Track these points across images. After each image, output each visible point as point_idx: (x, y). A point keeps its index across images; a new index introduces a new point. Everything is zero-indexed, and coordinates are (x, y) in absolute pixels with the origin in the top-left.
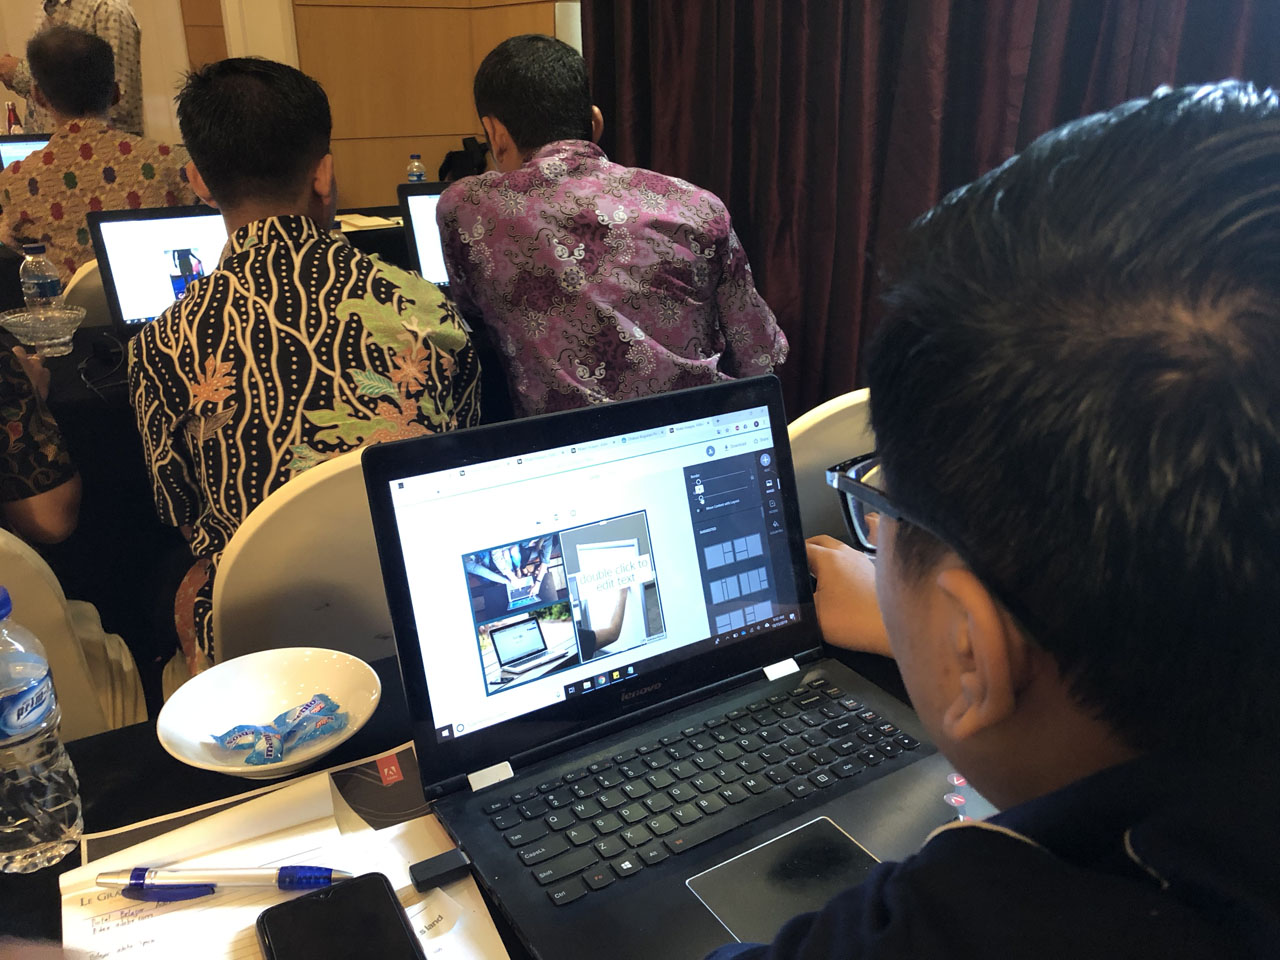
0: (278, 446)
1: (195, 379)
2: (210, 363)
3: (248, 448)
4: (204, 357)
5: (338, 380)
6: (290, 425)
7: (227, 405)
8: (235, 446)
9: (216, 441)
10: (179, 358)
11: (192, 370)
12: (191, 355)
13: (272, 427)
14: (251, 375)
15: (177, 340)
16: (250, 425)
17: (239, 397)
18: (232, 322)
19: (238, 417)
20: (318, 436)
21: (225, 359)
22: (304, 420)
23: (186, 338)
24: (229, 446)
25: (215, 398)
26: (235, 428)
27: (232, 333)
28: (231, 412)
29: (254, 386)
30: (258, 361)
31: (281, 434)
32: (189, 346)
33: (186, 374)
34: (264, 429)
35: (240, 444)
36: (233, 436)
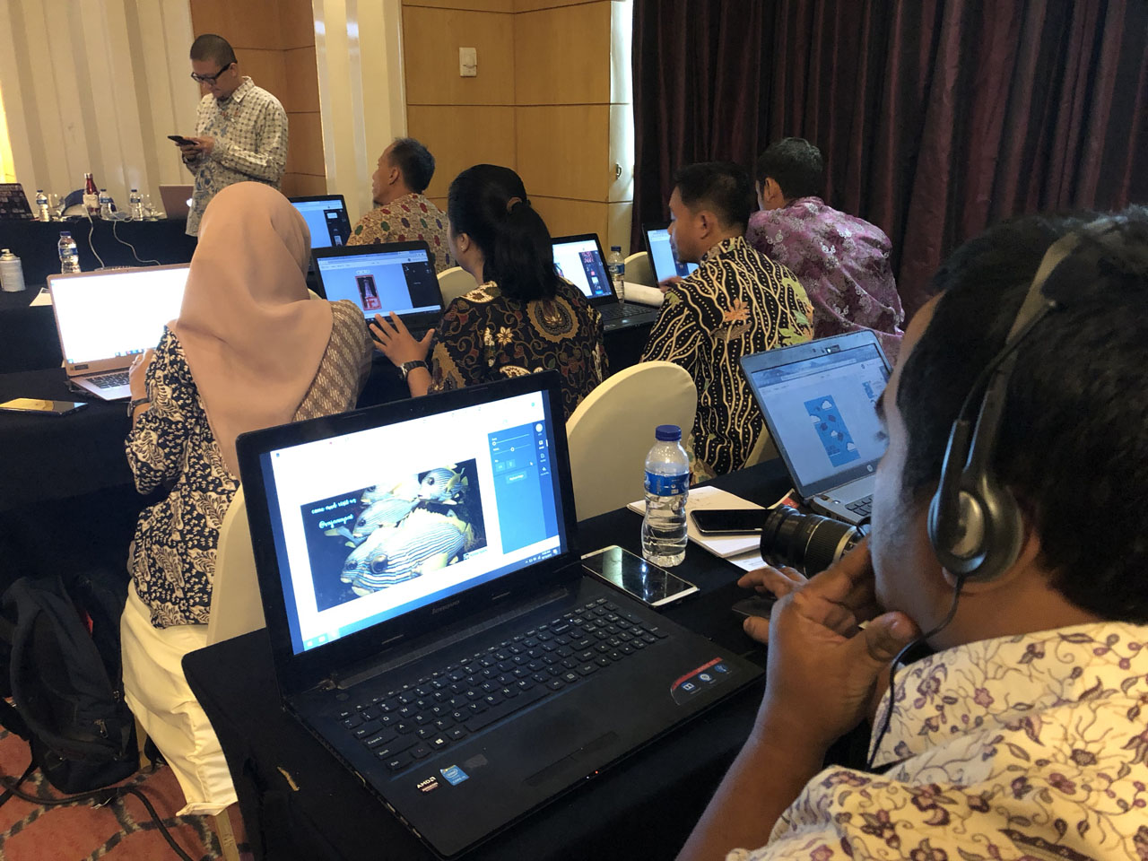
0: (769, 344)
1: (728, 309)
2: (736, 302)
3: (755, 344)
4: (732, 299)
5: (789, 315)
6: (774, 334)
7: (748, 323)
8: (749, 343)
9: (740, 340)
10: (717, 299)
11: (726, 305)
12: (725, 298)
13: (767, 334)
14: (756, 309)
15: (714, 291)
16: (757, 333)
17: (752, 319)
18: (743, 284)
19: (752, 329)
20: (784, 341)
21: (744, 300)
22: (779, 333)
23: (720, 290)
24: (746, 343)
25: (742, 319)
26: (750, 333)
27: (744, 288)
28: (749, 326)
29: (757, 314)
30: (758, 303)
31: (771, 338)
32: (723, 293)
33: (722, 307)
34: (763, 335)
35: (751, 342)
36: (749, 338)
